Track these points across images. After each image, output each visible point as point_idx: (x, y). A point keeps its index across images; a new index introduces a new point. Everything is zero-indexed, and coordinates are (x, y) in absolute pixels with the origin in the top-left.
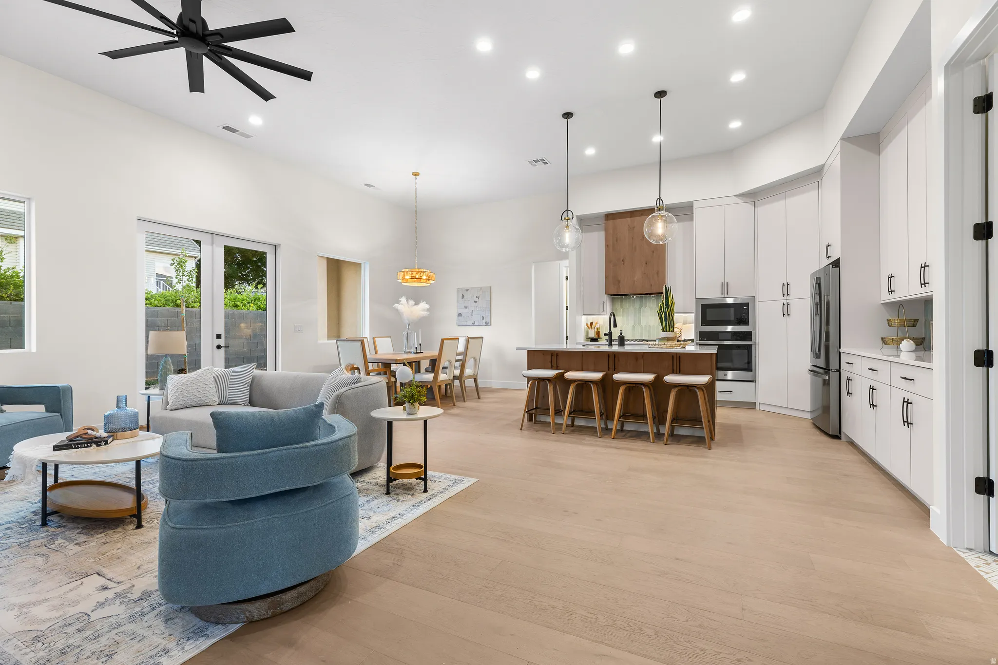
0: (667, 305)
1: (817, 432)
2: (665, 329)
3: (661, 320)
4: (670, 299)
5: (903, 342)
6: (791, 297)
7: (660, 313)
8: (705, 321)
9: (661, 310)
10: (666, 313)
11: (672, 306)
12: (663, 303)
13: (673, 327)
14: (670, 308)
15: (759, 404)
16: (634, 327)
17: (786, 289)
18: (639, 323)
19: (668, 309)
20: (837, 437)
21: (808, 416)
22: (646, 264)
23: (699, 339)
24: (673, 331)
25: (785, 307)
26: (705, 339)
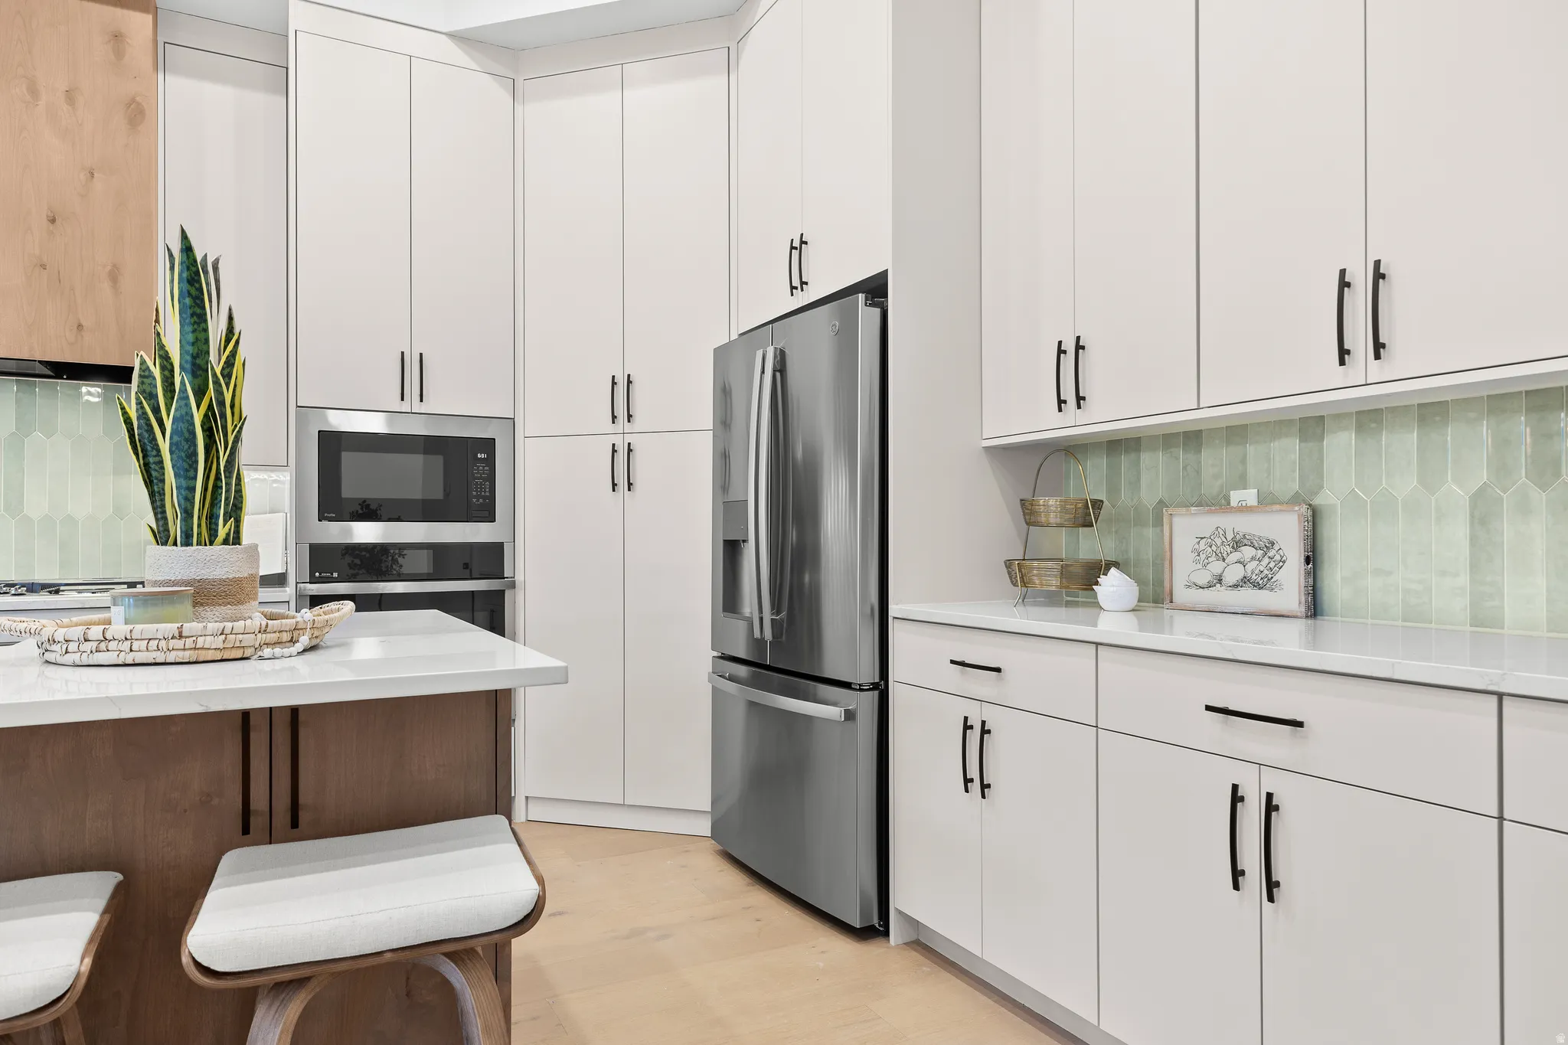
0: (197, 366)
1: (734, 879)
2: (176, 529)
3: (146, 469)
4: (216, 329)
5: (1102, 579)
6: (639, 423)
7: (142, 415)
9: (152, 397)
10: (185, 419)
11: (228, 376)
12: (165, 358)
13: (236, 511)
14: (219, 393)
15: (524, 799)
17: (622, 396)
19: (200, 393)
20: (874, 930)
21: (704, 827)
22: (53, 221)
23: (312, 575)
24: (237, 540)
25: (621, 457)
26: (335, 575)
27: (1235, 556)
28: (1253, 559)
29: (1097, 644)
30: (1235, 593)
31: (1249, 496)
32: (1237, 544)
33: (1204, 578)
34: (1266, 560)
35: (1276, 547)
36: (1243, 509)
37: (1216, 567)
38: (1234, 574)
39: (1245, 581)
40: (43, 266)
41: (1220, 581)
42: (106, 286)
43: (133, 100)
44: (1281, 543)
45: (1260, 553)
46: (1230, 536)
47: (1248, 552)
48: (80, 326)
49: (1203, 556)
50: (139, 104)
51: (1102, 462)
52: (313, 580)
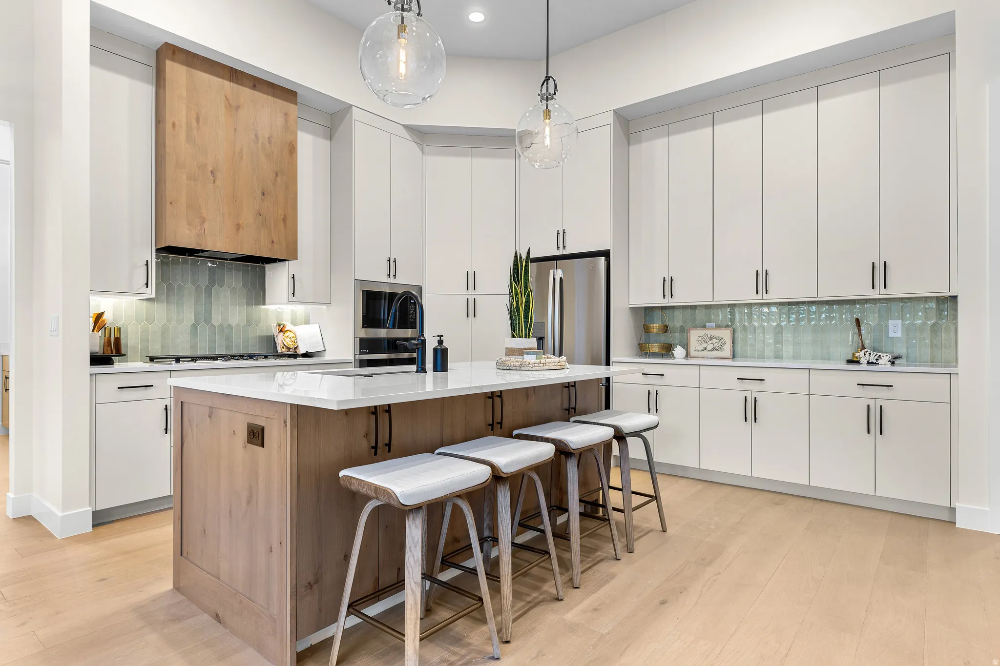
6: (478, 290)
8: (370, 319)
16: (194, 327)
17: (471, 281)
18: (208, 320)
22: (263, 194)
23: (360, 350)
25: (471, 303)
26: (368, 351)
27: (711, 342)
28: (716, 342)
29: (700, 365)
30: (710, 352)
31: (713, 324)
32: (711, 339)
33: (700, 348)
34: (720, 343)
35: (723, 339)
36: (711, 328)
37: (705, 345)
38: (710, 347)
39: (714, 349)
40: (260, 215)
41: (706, 349)
42: (281, 224)
43: (291, 143)
44: (724, 338)
45: (718, 341)
46: (709, 336)
47: (714, 341)
48: (273, 241)
49: (700, 342)
50: (293, 145)
51: (660, 313)
52: (361, 353)
